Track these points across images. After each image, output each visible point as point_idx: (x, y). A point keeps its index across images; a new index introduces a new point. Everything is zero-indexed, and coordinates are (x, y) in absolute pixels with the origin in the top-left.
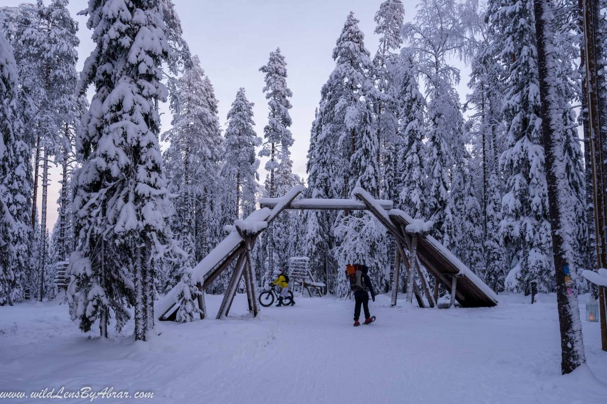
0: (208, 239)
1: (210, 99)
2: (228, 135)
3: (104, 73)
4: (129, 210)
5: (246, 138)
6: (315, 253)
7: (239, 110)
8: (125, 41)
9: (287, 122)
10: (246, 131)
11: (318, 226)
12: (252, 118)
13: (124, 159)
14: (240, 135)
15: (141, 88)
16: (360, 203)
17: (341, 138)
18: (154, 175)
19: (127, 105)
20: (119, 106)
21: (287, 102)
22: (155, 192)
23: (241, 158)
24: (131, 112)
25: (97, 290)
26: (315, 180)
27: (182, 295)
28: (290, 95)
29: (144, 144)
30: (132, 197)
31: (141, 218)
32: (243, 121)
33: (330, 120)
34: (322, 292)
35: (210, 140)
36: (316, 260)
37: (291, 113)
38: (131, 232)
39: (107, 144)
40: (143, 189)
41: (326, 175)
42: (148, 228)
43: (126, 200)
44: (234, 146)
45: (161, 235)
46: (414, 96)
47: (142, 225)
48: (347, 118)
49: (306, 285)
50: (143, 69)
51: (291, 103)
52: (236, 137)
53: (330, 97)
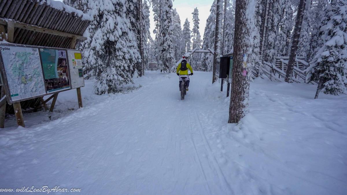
0: (178, 57)
1: (179, 20)
2: (183, 31)
3: (163, 32)
4: (168, 54)
5: (188, 32)
6: (203, 61)
7: (186, 24)
8: (167, 29)
9: (198, 28)
10: (188, 30)
11: (204, 55)
12: (189, 26)
13: (168, 47)
14: (186, 31)
15: (170, 36)
16: (209, 51)
17: (210, 33)
18: (172, 49)
19: (168, 39)
20: (167, 39)
21: (198, 22)
22: (172, 52)
23: (187, 37)
24: (168, 40)
25: (163, 66)
26: (204, 43)
27: (174, 68)
28: (199, 20)
29: (170, 45)
30: (169, 53)
31: (170, 56)
32: (187, 27)
33: (208, 28)
34: (204, 70)
35: (179, 32)
36: (203, 63)
37: (199, 25)
38: (169, 58)
39: (165, 45)
40: (170, 51)
41: (207, 42)
42: (171, 57)
43: (168, 53)
44: (185, 34)
45: (173, 58)
46: (228, 23)
47: (170, 57)
48: (212, 28)
49: (200, 69)
50: (170, 33)
51: (199, 23)
52: (185, 32)
53: (209, 22)
